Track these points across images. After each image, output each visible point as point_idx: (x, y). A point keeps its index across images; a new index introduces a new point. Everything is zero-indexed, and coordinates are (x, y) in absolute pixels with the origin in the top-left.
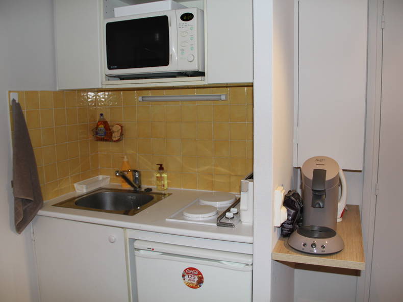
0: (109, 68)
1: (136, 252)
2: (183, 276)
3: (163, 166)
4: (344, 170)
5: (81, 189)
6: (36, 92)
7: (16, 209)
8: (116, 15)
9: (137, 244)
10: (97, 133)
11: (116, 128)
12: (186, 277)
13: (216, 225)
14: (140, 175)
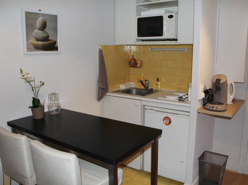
0: (138, 36)
1: (145, 110)
2: (163, 120)
3: (159, 79)
4: (234, 82)
5: (123, 87)
6: (107, 46)
7: (99, 92)
8: (142, 15)
9: (146, 107)
10: (130, 64)
11: (139, 62)
12: (165, 120)
13: (178, 100)
14: (148, 82)
